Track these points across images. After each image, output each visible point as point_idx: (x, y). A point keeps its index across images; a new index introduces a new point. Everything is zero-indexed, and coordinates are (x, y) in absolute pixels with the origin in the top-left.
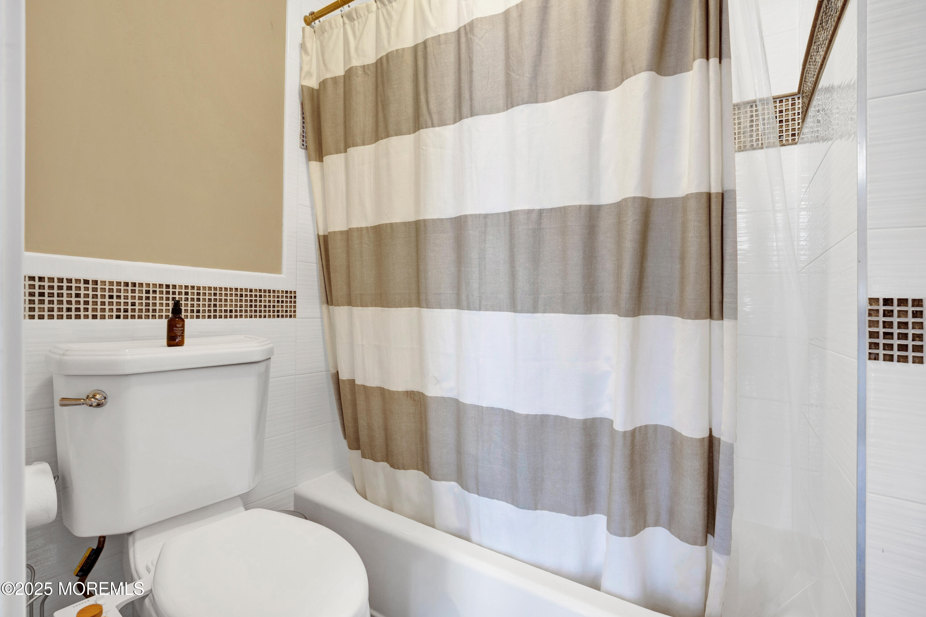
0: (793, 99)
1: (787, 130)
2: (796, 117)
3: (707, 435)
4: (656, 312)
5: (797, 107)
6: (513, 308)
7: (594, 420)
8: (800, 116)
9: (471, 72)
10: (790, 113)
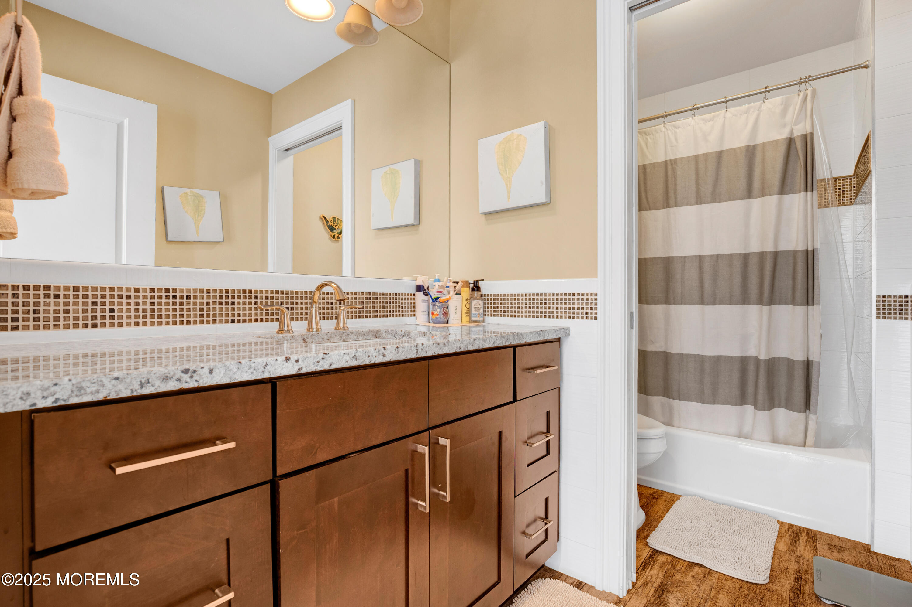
0: (851, 179)
1: (847, 197)
2: (853, 189)
3: (806, 359)
4: (780, 303)
5: (853, 183)
6: (702, 302)
7: (746, 357)
8: (855, 188)
9: (676, 184)
10: (849, 186)
